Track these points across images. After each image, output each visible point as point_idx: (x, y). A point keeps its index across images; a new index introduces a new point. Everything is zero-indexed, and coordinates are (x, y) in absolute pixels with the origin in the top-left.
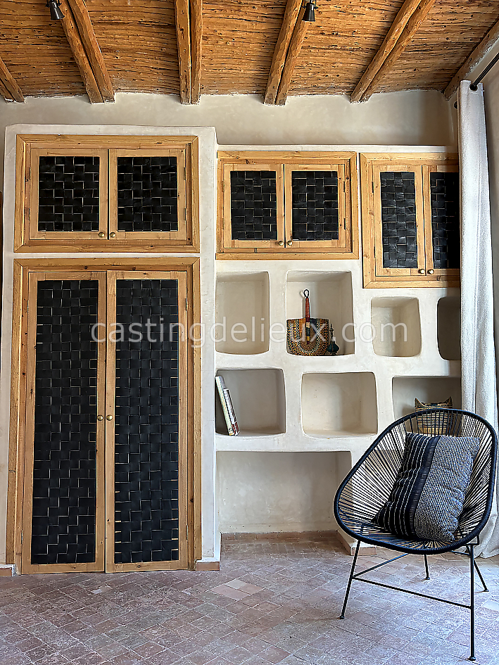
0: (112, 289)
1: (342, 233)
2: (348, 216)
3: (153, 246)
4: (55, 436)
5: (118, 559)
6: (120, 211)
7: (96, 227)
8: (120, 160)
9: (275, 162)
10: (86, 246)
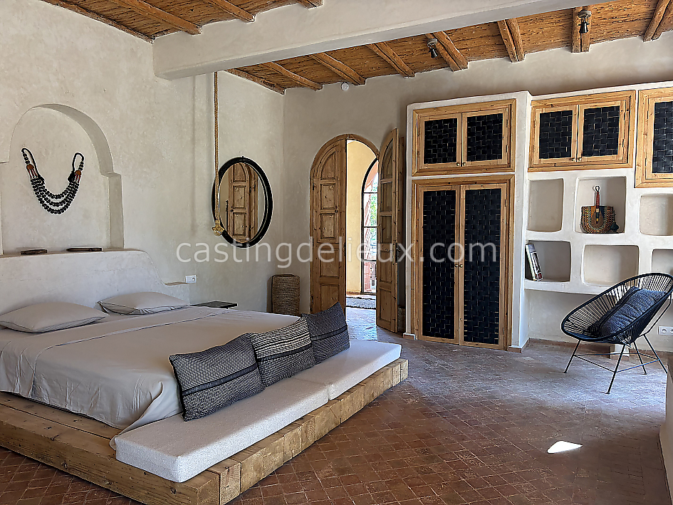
0: (463, 196)
1: (621, 149)
2: (626, 137)
3: (488, 169)
4: (433, 274)
5: (466, 339)
6: (468, 149)
7: (455, 160)
8: (469, 119)
9: (572, 104)
10: (449, 171)
